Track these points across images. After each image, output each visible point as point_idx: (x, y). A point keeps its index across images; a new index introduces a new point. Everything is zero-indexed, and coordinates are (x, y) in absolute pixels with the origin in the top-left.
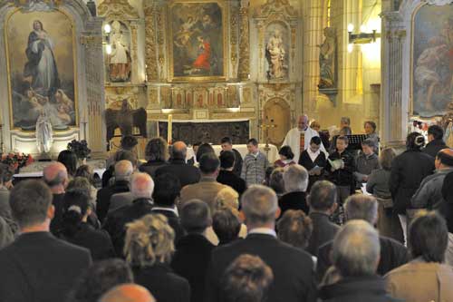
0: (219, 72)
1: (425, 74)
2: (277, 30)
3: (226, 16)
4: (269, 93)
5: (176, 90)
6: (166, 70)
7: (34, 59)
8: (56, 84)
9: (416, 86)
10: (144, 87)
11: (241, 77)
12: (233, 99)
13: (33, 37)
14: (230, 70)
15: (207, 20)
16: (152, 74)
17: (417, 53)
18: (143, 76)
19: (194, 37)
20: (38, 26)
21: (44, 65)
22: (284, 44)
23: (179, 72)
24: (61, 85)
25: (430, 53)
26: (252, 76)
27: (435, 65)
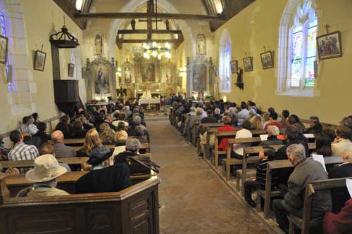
0: (154, 80)
1: (196, 81)
2: (169, 70)
3: (156, 66)
4: (167, 86)
5: (143, 85)
6: (140, 80)
7: (100, 77)
8: (105, 83)
9: (194, 84)
10: (134, 85)
11: (160, 82)
12: (158, 87)
13: (99, 72)
14: (157, 80)
15: (151, 67)
16: (136, 81)
17: (194, 75)
18: (134, 81)
19: (147, 72)
20: (101, 69)
21: (102, 78)
22: (171, 73)
23: (144, 80)
24: (106, 83)
25: (197, 76)
26: (162, 81)
27: (198, 79)
